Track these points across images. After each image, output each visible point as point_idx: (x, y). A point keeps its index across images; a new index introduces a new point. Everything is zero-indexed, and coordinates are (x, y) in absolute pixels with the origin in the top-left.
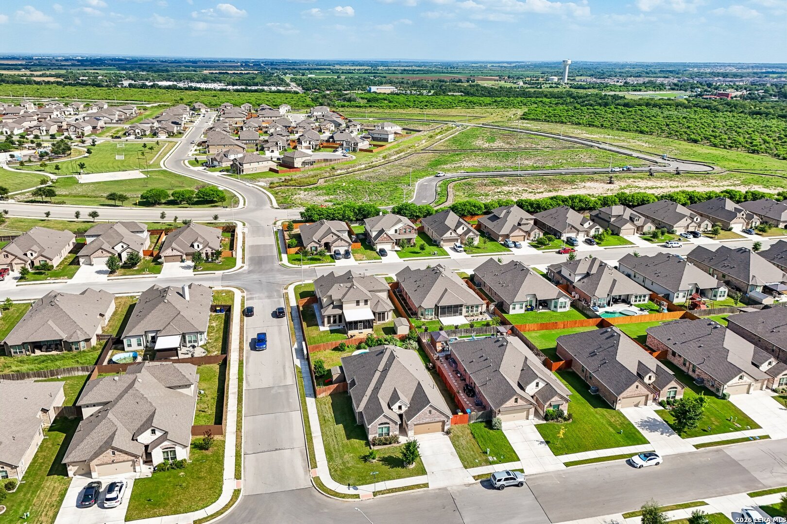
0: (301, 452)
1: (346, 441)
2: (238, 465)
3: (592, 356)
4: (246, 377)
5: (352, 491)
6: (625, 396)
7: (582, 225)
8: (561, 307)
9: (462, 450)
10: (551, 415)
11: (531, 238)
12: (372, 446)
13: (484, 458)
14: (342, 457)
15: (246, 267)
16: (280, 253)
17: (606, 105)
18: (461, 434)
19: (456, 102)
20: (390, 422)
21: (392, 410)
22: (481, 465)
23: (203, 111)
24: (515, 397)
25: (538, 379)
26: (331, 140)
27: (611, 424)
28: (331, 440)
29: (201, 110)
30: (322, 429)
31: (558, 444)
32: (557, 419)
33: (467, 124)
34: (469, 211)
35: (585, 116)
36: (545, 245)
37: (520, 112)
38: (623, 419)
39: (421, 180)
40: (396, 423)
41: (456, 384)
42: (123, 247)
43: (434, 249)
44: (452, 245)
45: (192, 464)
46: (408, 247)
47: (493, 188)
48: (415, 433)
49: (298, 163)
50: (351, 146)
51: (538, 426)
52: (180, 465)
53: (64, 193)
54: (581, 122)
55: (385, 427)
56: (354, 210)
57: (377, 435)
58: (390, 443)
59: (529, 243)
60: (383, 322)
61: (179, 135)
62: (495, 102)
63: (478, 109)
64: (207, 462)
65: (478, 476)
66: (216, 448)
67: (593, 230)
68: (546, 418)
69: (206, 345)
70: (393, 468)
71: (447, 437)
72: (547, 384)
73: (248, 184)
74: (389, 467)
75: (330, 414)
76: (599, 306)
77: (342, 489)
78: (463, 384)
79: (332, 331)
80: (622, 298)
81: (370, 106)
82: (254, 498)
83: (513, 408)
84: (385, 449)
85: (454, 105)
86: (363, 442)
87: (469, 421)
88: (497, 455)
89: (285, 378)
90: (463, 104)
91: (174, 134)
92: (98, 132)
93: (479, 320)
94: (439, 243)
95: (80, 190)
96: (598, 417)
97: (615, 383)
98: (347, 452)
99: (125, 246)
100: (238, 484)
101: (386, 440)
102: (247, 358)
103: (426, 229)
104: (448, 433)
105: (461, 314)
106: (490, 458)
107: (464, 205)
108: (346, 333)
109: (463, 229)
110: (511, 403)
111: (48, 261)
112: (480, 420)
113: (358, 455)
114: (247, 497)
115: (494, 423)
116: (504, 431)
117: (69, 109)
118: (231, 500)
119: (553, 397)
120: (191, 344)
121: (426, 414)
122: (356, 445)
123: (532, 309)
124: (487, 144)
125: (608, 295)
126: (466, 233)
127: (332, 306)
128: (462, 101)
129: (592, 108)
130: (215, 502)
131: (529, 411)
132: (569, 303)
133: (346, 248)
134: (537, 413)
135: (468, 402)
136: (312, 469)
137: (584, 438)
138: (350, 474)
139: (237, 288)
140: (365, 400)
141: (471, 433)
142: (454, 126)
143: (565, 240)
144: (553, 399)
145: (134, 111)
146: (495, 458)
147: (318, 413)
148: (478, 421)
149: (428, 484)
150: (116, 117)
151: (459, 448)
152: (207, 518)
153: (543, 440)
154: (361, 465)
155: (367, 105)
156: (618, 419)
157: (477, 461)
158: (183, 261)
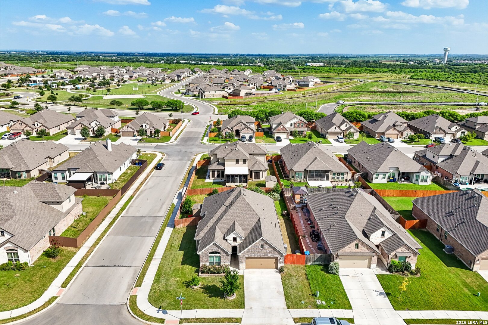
0: (135, 271)
1: (179, 266)
2: (72, 275)
3: (448, 216)
4: (129, 208)
5: (160, 315)
6: (485, 257)
7: (450, 129)
8: (422, 181)
9: (291, 290)
10: (396, 267)
11: (403, 137)
12: (200, 273)
13: (312, 300)
14: (168, 280)
15: (176, 142)
16: (204, 136)
17: (475, 72)
18: (295, 274)
19: (363, 70)
20: (222, 252)
21: (227, 240)
22: (306, 308)
23: (199, 72)
24: (355, 242)
25: (384, 228)
26: (270, 85)
27: (466, 285)
28: (167, 263)
29: (198, 72)
30: (164, 253)
31: (400, 298)
32: (403, 272)
33: (368, 80)
34: (355, 119)
35: (458, 78)
36: (415, 142)
37: (409, 76)
38: (481, 281)
39: (325, 105)
40: (227, 254)
41: (305, 229)
42: (96, 123)
43: (321, 140)
44: (336, 137)
45: (33, 268)
46: (300, 137)
47: (379, 110)
48: (248, 267)
49: (242, 93)
50: (282, 87)
51: (380, 277)
52: (20, 267)
53: (91, 103)
54: (455, 80)
55: (216, 257)
56: (265, 113)
57: (208, 264)
58: (218, 273)
59: (401, 140)
60: (259, 180)
61: (178, 82)
62: (391, 71)
63: (377, 74)
64: (47, 268)
65: (300, 318)
66: (63, 258)
67: (460, 133)
68: (391, 269)
69: (113, 184)
70: (211, 297)
71: (279, 275)
72: (395, 234)
73: (205, 103)
74: (208, 295)
75: (178, 242)
76: (460, 183)
77: (151, 311)
78: (310, 230)
79: (214, 183)
80: (485, 178)
81: (304, 72)
82: (66, 307)
83: (353, 254)
84: (212, 278)
85: (361, 72)
86: (194, 269)
87: (306, 263)
88: (328, 300)
89: (158, 211)
90: (368, 71)
91: (174, 80)
92: (132, 79)
93: (343, 185)
94: (326, 135)
95: (101, 102)
96: (452, 276)
97: (474, 241)
98: (175, 276)
99: (98, 123)
100: (60, 292)
101: (215, 269)
102: (139, 195)
103: (318, 128)
104: (281, 271)
105: (327, 179)
106: (319, 302)
107: (351, 113)
108: (224, 184)
109: (346, 126)
110: (350, 247)
111: (47, 129)
112: (318, 263)
113: (184, 279)
114: (60, 305)
115: (330, 266)
116: (340, 277)
117: (123, 70)
118: (42, 306)
119: (399, 247)
120: (101, 181)
121: (258, 248)
122: (187, 271)
123: (394, 181)
124: (381, 89)
125: (471, 173)
126: (348, 129)
127: (217, 163)
128: (367, 70)
129: (464, 74)
130: (27, 305)
131: (371, 259)
132: (430, 178)
133: (251, 135)
134: (380, 263)
135: (310, 246)
136: (135, 287)
137: (432, 295)
138: (167, 297)
139: (161, 153)
140: (206, 229)
141: (306, 274)
142: (358, 81)
143: (434, 139)
144: (399, 250)
145: (158, 71)
146: (324, 303)
147: (169, 240)
148: (316, 263)
149: (241, 319)
150: (147, 73)
151: (288, 287)
152: (8, 319)
153: (383, 291)
154: (182, 290)
155: (302, 71)
156: (475, 280)
157: (303, 302)
158: (134, 136)
